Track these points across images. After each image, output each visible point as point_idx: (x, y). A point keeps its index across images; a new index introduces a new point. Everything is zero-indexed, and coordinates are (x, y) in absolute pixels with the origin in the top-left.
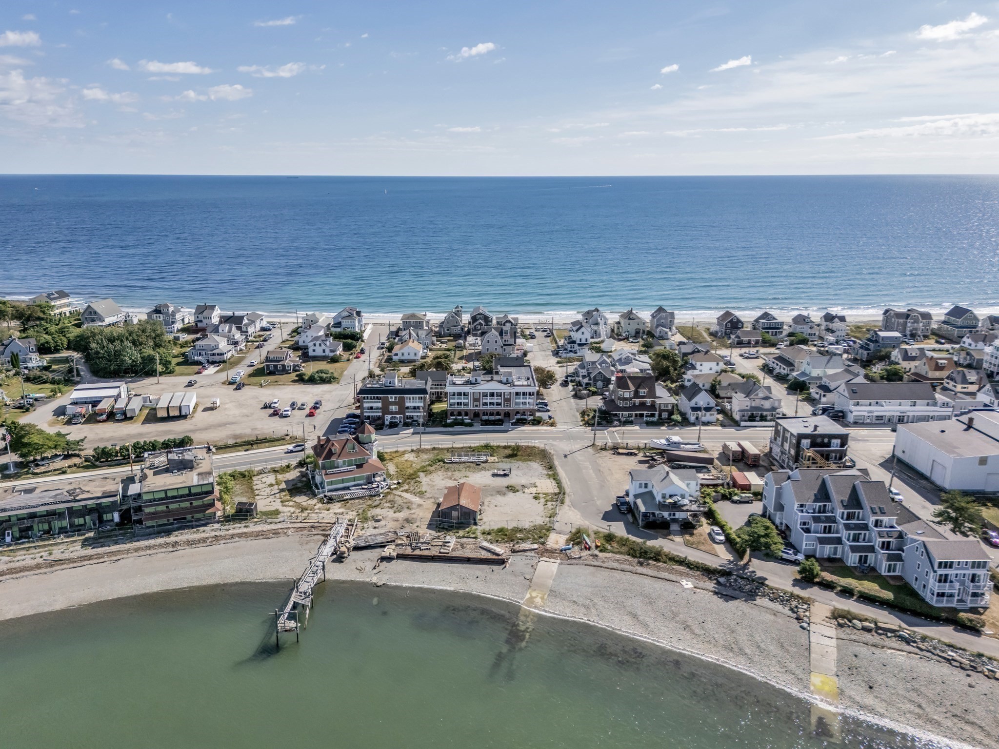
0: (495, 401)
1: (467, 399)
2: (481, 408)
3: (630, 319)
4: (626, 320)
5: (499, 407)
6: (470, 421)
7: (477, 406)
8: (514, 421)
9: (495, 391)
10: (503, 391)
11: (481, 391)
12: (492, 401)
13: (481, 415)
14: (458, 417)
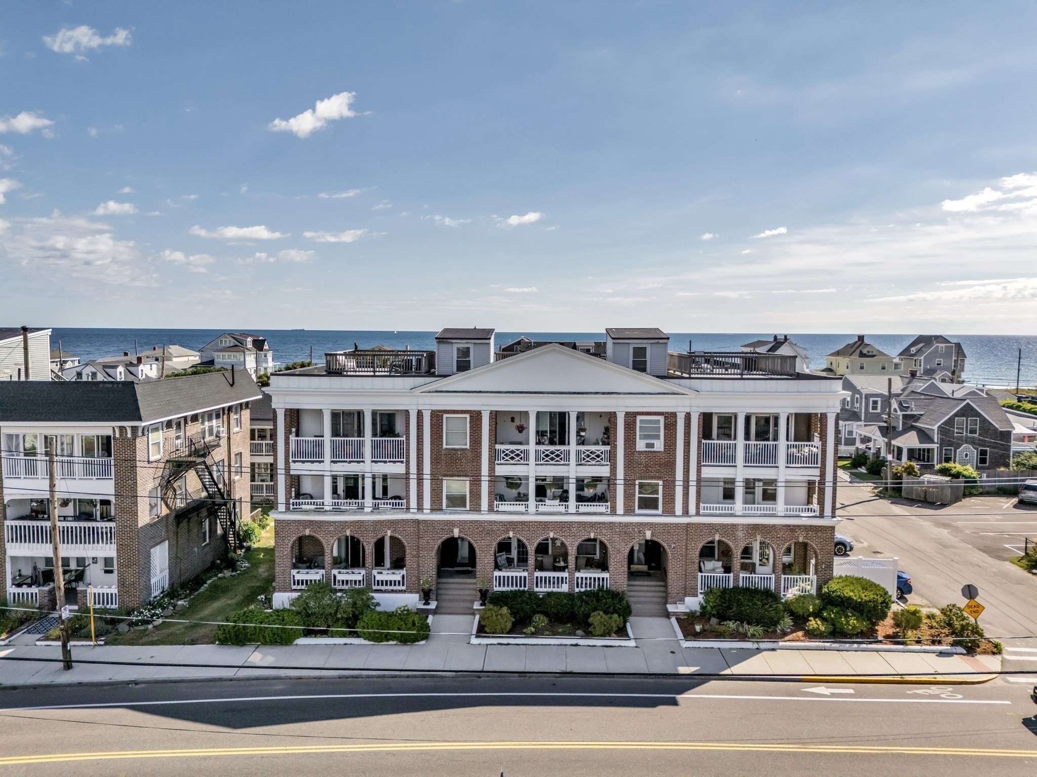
0: (572, 471)
1: (400, 454)
2: (485, 516)
3: (862, 355)
4: (855, 357)
5: (597, 513)
6: (412, 600)
7: (457, 501)
8: (693, 603)
9: (573, 406)
10: (620, 406)
11: (486, 405)
12: (550, 471)
13: (485, 559)
14: (343, 575)
